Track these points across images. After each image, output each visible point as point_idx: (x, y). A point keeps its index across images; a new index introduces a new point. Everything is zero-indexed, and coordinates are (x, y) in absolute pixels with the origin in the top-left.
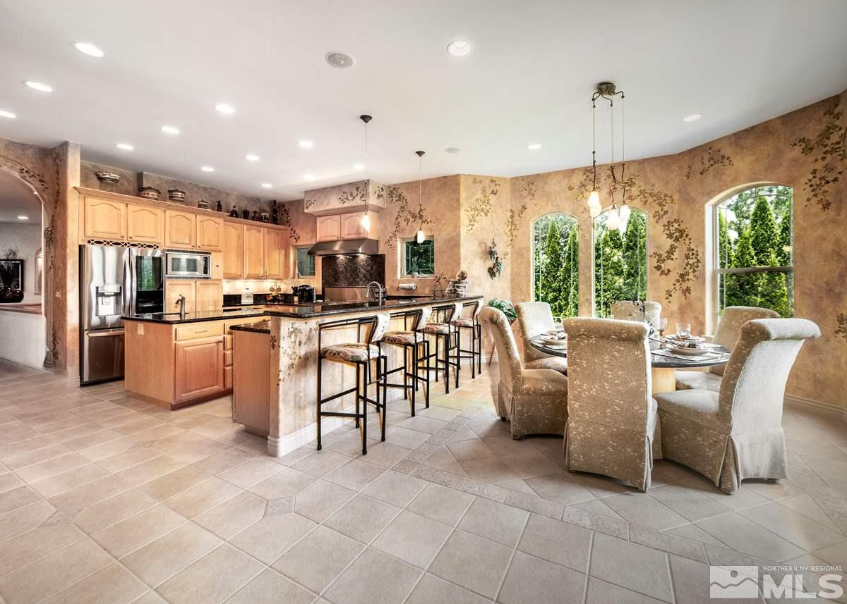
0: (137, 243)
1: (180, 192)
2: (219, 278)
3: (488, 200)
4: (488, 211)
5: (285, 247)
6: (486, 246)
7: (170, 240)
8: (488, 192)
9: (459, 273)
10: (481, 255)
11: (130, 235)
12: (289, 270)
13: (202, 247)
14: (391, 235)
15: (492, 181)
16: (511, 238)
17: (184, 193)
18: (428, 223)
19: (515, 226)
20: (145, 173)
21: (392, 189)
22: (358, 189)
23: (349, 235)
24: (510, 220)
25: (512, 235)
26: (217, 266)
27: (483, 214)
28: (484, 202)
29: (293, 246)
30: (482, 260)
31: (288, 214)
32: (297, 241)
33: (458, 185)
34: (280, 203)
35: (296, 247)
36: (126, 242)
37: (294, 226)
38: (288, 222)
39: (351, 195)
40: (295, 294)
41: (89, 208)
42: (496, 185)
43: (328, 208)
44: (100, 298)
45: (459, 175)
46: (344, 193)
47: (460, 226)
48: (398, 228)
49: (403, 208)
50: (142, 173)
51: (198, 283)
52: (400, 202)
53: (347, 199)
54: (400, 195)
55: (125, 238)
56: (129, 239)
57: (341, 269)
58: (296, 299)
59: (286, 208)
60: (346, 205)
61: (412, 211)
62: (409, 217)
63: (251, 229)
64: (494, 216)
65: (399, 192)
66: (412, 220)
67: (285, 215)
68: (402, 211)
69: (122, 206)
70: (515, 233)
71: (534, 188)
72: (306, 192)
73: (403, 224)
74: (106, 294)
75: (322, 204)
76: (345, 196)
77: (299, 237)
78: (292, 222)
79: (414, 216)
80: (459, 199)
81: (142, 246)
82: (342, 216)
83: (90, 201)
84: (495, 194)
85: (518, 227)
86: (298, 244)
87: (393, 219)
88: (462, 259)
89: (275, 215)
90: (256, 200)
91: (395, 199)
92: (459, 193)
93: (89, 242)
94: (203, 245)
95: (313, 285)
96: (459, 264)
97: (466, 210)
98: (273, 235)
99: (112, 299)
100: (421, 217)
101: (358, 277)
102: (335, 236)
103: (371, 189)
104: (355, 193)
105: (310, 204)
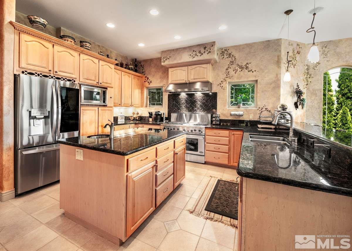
0: (60, 77)
1: (88, 43)
2: (111, 106)
3: (296, 57)
4: (295, 65)
5: (142, 87)
6: (293, 88)
7: (83, 77)
8: (296, 52)
9: (280, 105)
10: (291, 94)
11: (56, 70)
12: (144, 102)
13: (103, 84)
14: (222, 80)
15: (298, 45)
16: (306, 83)
17: (90, 44)
18: (253, 72)
19: (310, 75)
20: (62, 28)
21: (223, 50)
22: (205, 48)
23: (194, 79)
24: (306, 71)
25: (308, 81)
26: (111, 98)
27: (292, 66)
28: (293, 59)
29: (146, 87)
30: (291, 97)
31: (143, 67)
32: (149, 84)
33: (280, 46)
34: (138, 61)
35: (147, 88)
36: (52, 75)
37: (147, 75)
38: (143, 72)
39: (200, 52)
40: (150, 117)
41: (23, 43)
42: (300, 47)
43: (180, 62)
44: (32, 121)
45: (281, 39)
46: (194, 51)
47: (280, 74)
48: (228, 76)
49: (233, 62)
50: (60, 28)
51: (100, 108)
52: (230, 59)
53: (196, 55)
54: (230, 54)
55: (52, 72)
56: (54, 73)
57: (182, 102)
58: (151, 120)
59: (142, 64)
60: (195, 59)
61: (240, 64)
62: (237, 68)
63: (126, 75)
64: (298, 68)
65: (230, 52)
66: (239, 70)
67: (142, 68)
68: (231, 65)
69: (50, 45)
70: (309, 80)
71: (326, 50)
72: (163, 52)
73: (232, 73)
74: (37, 117)
75: (175, 59)
76: (194, 53)
77: (151, 82)
78: (147, 72)
79: (241, 68)
80: (280, 55)
81: (64, 79)
82: (189, 67)
83: (24, 37)
84: (299, 54)
85: (312, 76)
86: (150, 86)
87: (225, 70)
88: (281, 96)
89: (136, 68)
90: (126, 58)
91: (225, 56)
92: (280, 51)
93: (23, 72)
94: (103, 82)
95: (162, 112)
96: (279, 99)
97: (284, 63)
98: (136, 80)
99: (42, 122)
100: (247, 68)
101: (196, 107)
102: (184, 80)
103: (216, 48)
104: (202, 50)
105: (166, 59)
